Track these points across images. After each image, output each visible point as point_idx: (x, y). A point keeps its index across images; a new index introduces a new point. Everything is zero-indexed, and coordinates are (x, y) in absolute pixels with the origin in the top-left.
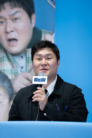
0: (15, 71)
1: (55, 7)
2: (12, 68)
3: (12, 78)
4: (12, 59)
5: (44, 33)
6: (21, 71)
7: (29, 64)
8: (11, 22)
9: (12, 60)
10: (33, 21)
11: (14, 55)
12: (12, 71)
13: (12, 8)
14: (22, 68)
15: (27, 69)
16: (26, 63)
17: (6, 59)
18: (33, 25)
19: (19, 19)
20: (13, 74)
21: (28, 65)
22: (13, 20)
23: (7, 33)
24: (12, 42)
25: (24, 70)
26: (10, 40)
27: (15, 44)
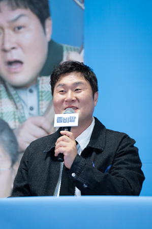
0: (19, 115)
1: (84, 6)
2: (15, 110)
3: (15, 126)
4: (15, 94)
5: (67, 49)
6: (30, 114)
7: (44, 102)
8: (11, 32)
9: (15, 97)
10: (47, 30)
11: (17, 87)
12: (14, 115)
13: (13, 9)
14: (31, 109)
15: (41, 110)
16: (39, 101)
17: (4, 94)
18: (48, 37)
19: (24, 27)
20: (17, 120)
21: (42, 104)
22: (14, 30)
23: (5, 51)
24: (14, 67)
25: (34, 112)
26: (10, 63)
27: (18, 70)
